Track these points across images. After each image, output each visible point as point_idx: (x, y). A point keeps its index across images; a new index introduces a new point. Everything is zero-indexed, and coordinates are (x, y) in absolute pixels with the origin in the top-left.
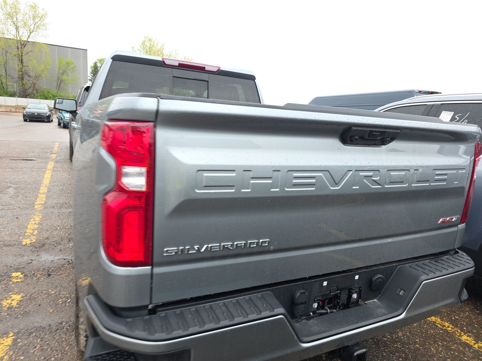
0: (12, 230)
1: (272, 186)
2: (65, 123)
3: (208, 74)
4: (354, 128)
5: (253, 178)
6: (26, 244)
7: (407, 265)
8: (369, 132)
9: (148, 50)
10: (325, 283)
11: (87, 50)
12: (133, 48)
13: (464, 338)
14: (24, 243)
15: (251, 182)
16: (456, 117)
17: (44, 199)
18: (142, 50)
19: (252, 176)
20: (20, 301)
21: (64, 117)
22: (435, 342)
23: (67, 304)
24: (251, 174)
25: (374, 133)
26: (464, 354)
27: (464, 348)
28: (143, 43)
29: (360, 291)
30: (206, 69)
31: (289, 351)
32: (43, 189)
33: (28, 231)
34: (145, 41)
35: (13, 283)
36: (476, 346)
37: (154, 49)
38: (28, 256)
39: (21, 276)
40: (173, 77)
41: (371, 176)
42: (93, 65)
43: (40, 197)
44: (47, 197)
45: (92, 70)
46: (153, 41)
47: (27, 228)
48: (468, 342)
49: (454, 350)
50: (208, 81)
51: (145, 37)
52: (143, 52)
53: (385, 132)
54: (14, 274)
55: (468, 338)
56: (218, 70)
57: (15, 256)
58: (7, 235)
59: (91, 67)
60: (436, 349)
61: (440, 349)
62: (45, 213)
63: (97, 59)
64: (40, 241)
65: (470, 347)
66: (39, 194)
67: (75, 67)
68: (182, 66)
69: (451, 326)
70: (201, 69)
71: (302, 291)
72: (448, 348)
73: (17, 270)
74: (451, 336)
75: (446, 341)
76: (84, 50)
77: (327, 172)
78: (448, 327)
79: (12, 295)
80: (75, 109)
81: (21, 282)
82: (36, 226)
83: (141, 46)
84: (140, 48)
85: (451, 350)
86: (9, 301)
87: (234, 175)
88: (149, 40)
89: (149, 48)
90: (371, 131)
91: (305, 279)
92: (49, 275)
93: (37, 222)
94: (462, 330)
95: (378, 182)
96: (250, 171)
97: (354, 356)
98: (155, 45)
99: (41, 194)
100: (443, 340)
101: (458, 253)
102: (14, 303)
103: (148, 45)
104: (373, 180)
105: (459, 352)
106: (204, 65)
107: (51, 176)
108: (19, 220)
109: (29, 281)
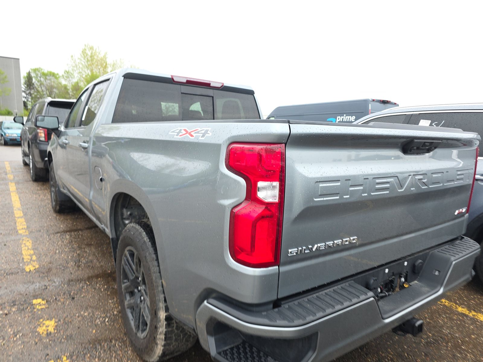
0: (6, 257)
1: (364, 191)
2: (7, 139)
3: (212, 90)
4: (416, 141)
5: (352, 186)
6: (30, 270)
7: (436, 251)
8: (423, 143)
9: (89, 59)
10: (387, 271)
11: (19, 59)
12: (72, 56)
13: (460, 309)
14: (28, 270)
15: (350, 189)
16: (433, 124)
17: (25, 223)
18: (82, 59)
19: (350, 184)
20: (56, 326)
21: (5, 134)
22: (440, 315)
23: (107, 324)
24: (350, 183)
25: (426, 144)
26: (464, 322)
27: (463, 318)
28: (84, 52)
29: (407, 275)
30: (211, 85)
31: (376, 327)
32: (18, 213)
33: (25, 257)
34: (85, 49)
35: (38, 309)
36: (471, 315)
37: (96, 58)
38: (39, 283)
39: (44, 302)
40: (182, 93)
41: (421, 179)
42: (26, 75)
43: (18, 221)
44: (27, 221)
45: (25, 81)
46: (95, 49)
47: (22, 254)
48: (464, 312)
49: (456, 320)
50: (213, 97)
51: (85, 45)
52: (84, 61)
53: (433, 142)
54: (35, 301)
55: (463, 309)
56: (222, 86)
57: (25, 283)
58: (3, 263)
59: (24, 77)
60: (443, 320)
61: (446, 320)
62: (33, 238)
63: (31, 69)
64: (43, 265)
65: (467, 316)
66: (16, 219)
67: (6, 77)
68: (190, 83)
69: (447, 301)
70: (207, 85)
71: (374, 278)
72: (451, 319)
73: (36, 297)
74: (450, 309)
75: (448, 313)
76: (16, 60)
77: (396, 178)
78: (445, 302)
79: (44, 322)
80: (57, 126)
81: (46, 308)
82: (32, 252)
83: (81, 55)
84: (80, 57)
85: (454, 320)
86: (44, 328)
87: (339, 184)
88: (89, 49)
89: (91, 57)
90: (425, 142)
91: (374, 268)
92: (73, 298)
93: (30, 247)
94: (456, 304)
95: (426, 183)
96: (350, 180)
97: (416, 326)
98: (98, 54)
99: (18, 218)
100: (445, 313)
101: (464, 238)
102: (51, 329)
103: (89, 54)
104: (423, 182)
105: (460, 320)
106: (209, 81)
107: (19, 198)
108: (9, 246)
109: (54, 305)
